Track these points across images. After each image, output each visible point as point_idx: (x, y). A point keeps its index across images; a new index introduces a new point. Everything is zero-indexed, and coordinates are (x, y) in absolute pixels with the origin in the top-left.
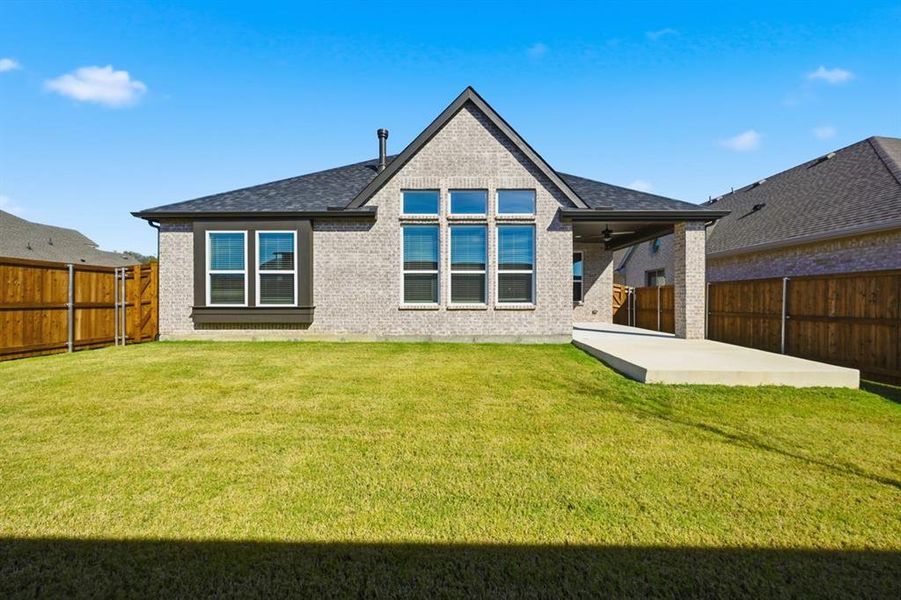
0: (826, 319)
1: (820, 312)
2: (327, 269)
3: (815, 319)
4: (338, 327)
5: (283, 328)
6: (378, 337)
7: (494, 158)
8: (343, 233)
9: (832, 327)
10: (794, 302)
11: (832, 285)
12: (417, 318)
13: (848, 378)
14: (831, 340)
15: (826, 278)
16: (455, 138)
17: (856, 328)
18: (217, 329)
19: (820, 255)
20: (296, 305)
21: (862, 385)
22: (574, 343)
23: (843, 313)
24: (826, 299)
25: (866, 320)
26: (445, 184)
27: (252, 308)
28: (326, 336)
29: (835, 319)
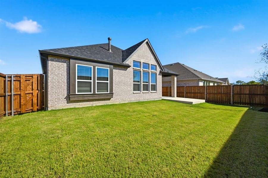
0: (192, 93)
1: (191, 92)
2: (115, 81)
3: (190, 93)
4: (118, 99)
5: (102, 101)
6: (128, 101)
7: (150, 56)
8: (120, 71)
9: (193, 94)
10: (186, 90)
11: (193, 88)
12: (137, 95)
13: (204, 101)
14: (192, 96)
15: (192, 87)
16: (144, 50)
17: (196, 94)
18: (77, 103)
19: (184, 83)
20: (109, 93)
21: (206, 102)
22: (162, 99)
23: (194, 92)
24: (192, 90)
25: (198, 93)
26: (142, 61)
27: (94, 94)
28: (116, 102)
29: (193, 93)
